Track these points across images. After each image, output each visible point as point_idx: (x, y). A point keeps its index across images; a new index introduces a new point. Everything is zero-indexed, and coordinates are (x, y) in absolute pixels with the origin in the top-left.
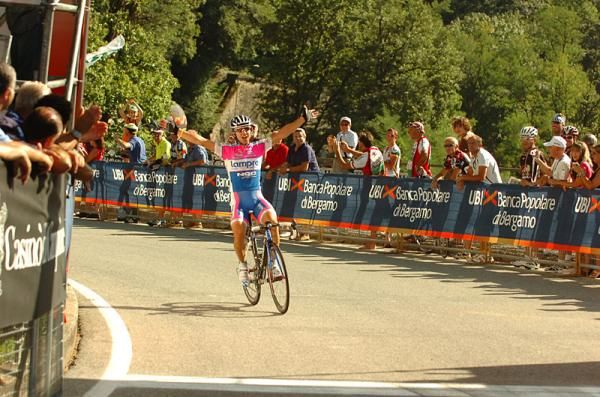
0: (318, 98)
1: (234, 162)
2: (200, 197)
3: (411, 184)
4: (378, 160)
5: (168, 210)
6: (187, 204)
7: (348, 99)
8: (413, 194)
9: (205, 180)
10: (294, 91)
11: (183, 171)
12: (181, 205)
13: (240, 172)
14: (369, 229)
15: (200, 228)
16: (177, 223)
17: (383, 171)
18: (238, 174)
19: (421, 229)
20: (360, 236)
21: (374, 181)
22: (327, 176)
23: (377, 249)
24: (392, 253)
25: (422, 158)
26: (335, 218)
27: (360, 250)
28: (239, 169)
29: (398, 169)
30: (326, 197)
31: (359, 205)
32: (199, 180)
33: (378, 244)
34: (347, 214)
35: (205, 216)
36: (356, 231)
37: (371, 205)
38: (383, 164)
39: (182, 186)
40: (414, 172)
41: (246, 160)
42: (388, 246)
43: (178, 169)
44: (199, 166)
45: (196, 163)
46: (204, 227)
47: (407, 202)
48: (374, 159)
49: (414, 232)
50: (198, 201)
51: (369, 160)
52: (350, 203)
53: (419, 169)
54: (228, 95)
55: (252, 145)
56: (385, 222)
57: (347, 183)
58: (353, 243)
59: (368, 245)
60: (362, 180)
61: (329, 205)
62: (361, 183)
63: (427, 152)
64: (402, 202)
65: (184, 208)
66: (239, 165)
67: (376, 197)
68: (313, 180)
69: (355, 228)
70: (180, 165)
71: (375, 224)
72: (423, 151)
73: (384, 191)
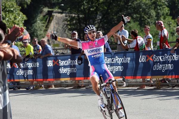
0: (96, 18)
1: (89, 50)
2: (52, 72)
3: (160, 53)
4: (142, 43)
5: (36, 81)
6: (45, 76)
7: (111, 17)
8: (162, 58)
9: (53, 63)
10: (83, 16)
11: (41, 60)
12: (42, 77)
13: (93, 55)
14: (141, 78)
15: (53, 88)
16: (41, 87)
17: (145, 48)
18: (92, 56)
19: (169, 75)
20: (136, 82)
21: (141, 54)
22: (116, 54)
23: (146, 88)
24: (155, 89)
25: (165, 39)
26: (122, 74)
27: (138, 89)
28: (93, 53)
29: (152, 46)
30: (117, 65)
31: (134, 67)
32: (50, 64)
33: (147, 85)
34: (128, 72)
35: (55, 82)
36: (134, 80)
37: (141, 66)
38: (144, 44)
39: (42, 68)
40: (161, 46)
41: (95, 48)
42: (152, 86)
43: (38, 59)
44: (49, 57)
45: (47, 55)
46: (55, 87)
47: (160, 62)
48: (139, 42)
49: (165, 77)
50: (50, 74)
51: (137, 43)
52: (130, 66)
53: (164, 45)
54: (50, 22)
55: (97, 40)
56: (149, 73)
57: (127, 56)
58: (133, 86)
59: (141, 86)
60: (134, 53)
61: (119, 68)
62: (135, 55)
63: (166, 35)
64: (157, 62)
65: (44, 78)
66: (92, 51)
67: (143, 61)
68: (109, 56)
69: (134, 78)
70: (39, 57)
71: (144, 75)
72: (165, 36)
73: (147, 58)
